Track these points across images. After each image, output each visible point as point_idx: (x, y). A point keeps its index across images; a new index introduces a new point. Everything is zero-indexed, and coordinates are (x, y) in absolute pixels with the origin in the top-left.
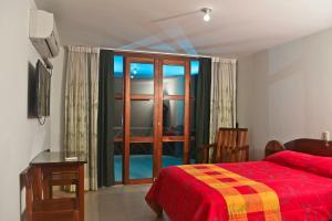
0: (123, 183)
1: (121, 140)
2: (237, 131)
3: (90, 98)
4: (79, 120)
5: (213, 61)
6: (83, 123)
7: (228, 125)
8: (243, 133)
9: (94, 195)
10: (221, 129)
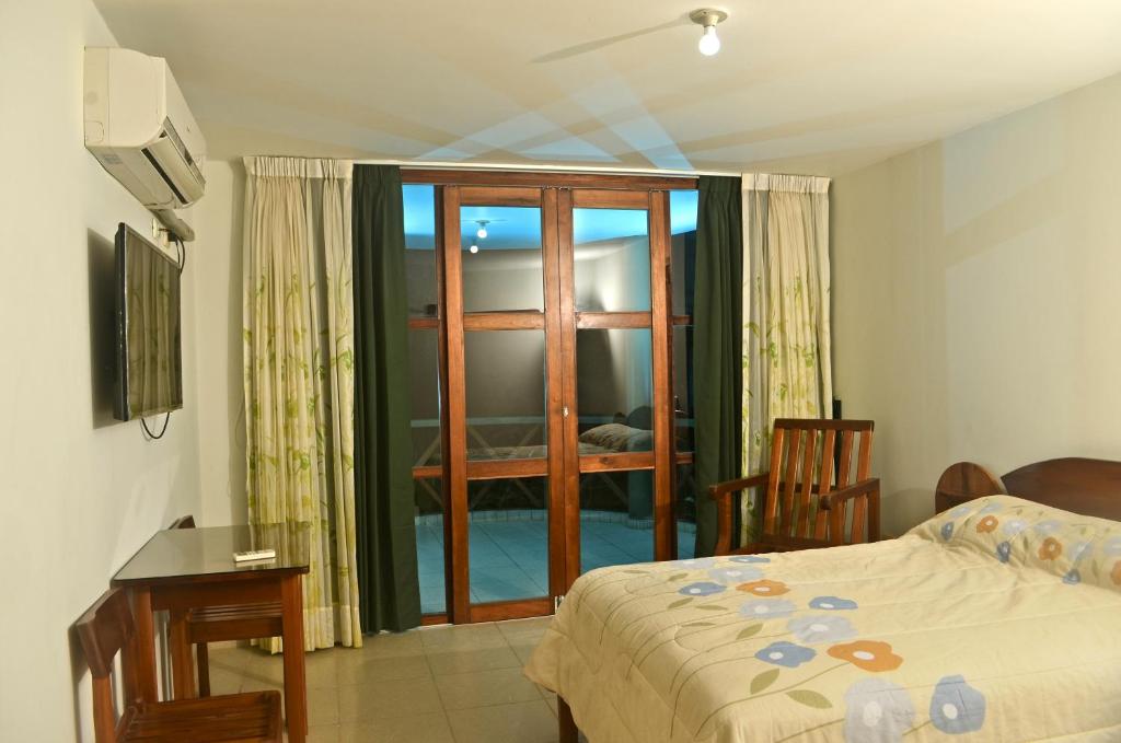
0: (450, 616)
1: (437, 471)
2: (838, 429)
3: (325, 332)
4: (290, 411)
5: (746, 186)
6: (305, 420)
7: (806, 410)
8: (857, 435)
9: (353, 662)
10: (780, 423)
